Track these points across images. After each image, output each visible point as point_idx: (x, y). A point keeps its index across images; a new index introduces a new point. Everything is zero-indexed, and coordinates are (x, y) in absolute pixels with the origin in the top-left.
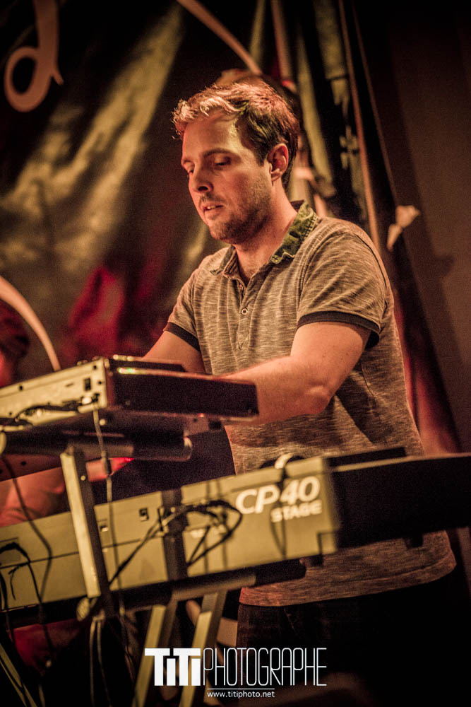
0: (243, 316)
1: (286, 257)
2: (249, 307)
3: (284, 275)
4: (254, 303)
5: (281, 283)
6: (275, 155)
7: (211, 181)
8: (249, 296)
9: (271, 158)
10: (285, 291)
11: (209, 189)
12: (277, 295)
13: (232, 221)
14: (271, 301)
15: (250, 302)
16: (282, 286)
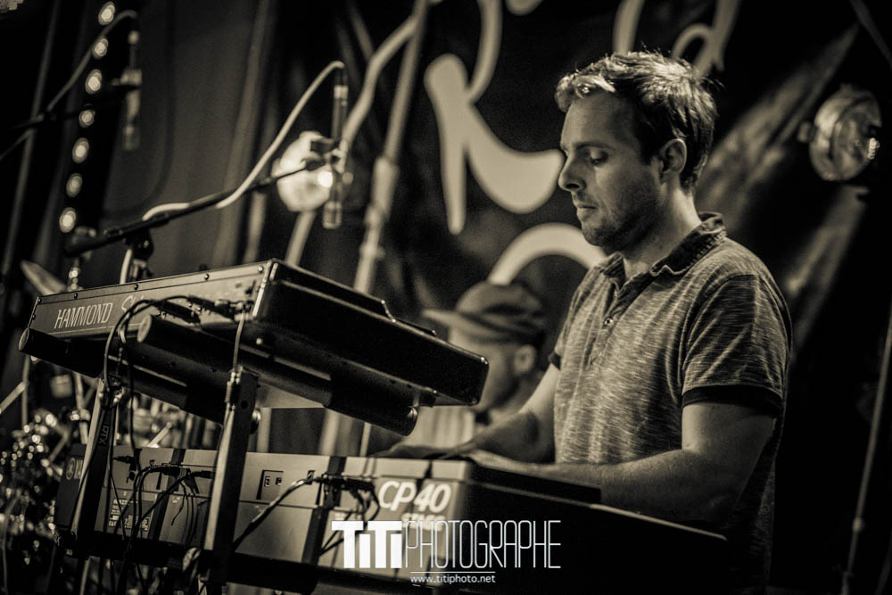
0: (605, 326)
1: (666, 271)
2: (615, 318)
3: (664, 296)
4: (621, 315)
5: (656, 306)
6: (668, 151)
7: (584, 178)
8: (618, 305)
9: (664, 155)
10: (657, 319)
11: (581, 188)
12: (646, 318)
13: (604, 227)
14: (637, 322)
15: (617, 312)
16: (657, 310)
